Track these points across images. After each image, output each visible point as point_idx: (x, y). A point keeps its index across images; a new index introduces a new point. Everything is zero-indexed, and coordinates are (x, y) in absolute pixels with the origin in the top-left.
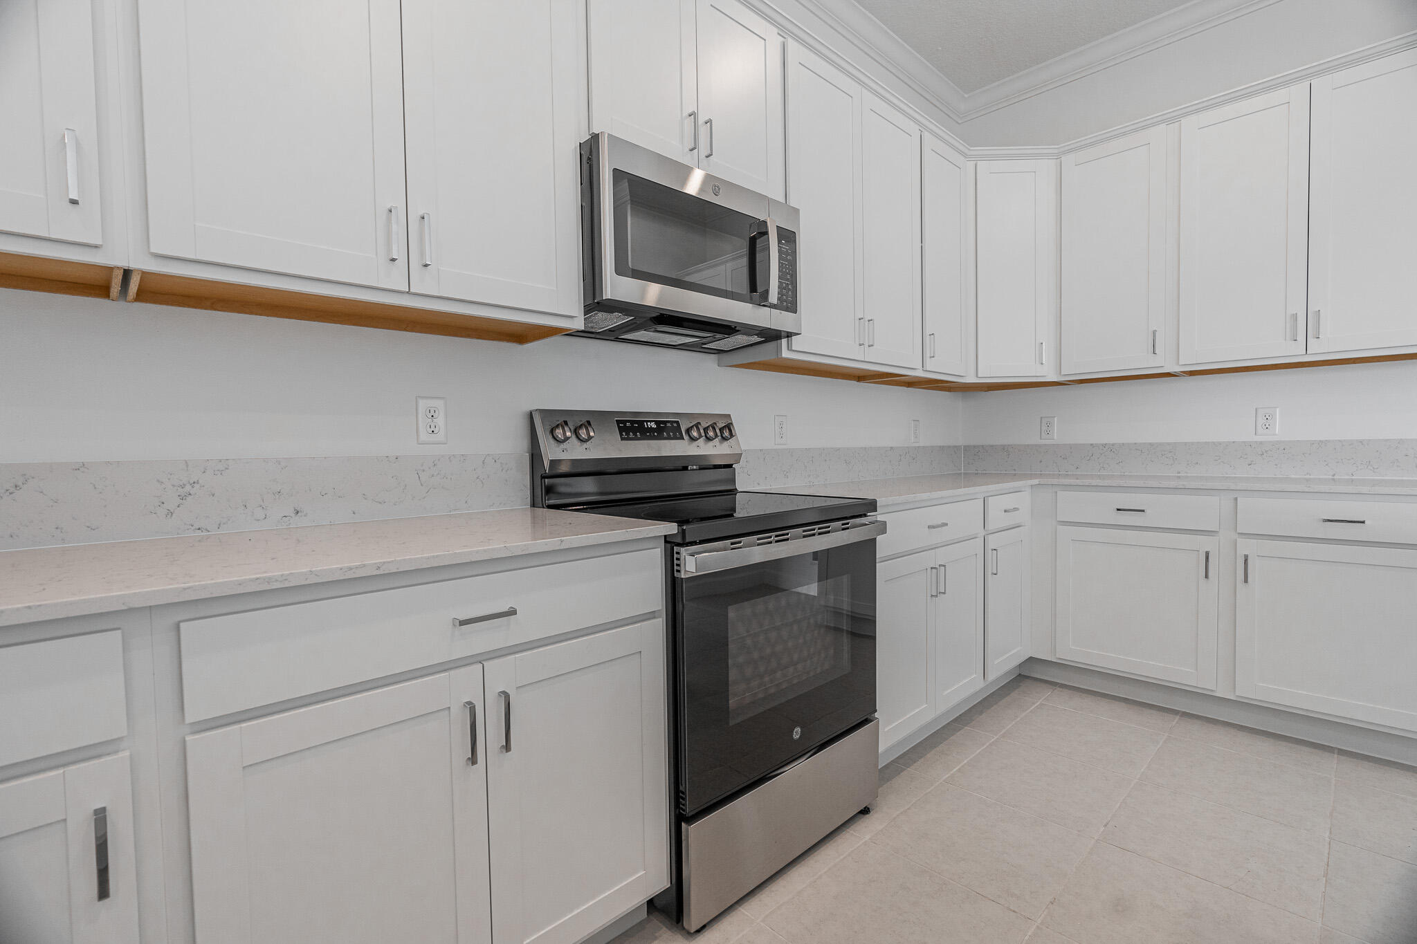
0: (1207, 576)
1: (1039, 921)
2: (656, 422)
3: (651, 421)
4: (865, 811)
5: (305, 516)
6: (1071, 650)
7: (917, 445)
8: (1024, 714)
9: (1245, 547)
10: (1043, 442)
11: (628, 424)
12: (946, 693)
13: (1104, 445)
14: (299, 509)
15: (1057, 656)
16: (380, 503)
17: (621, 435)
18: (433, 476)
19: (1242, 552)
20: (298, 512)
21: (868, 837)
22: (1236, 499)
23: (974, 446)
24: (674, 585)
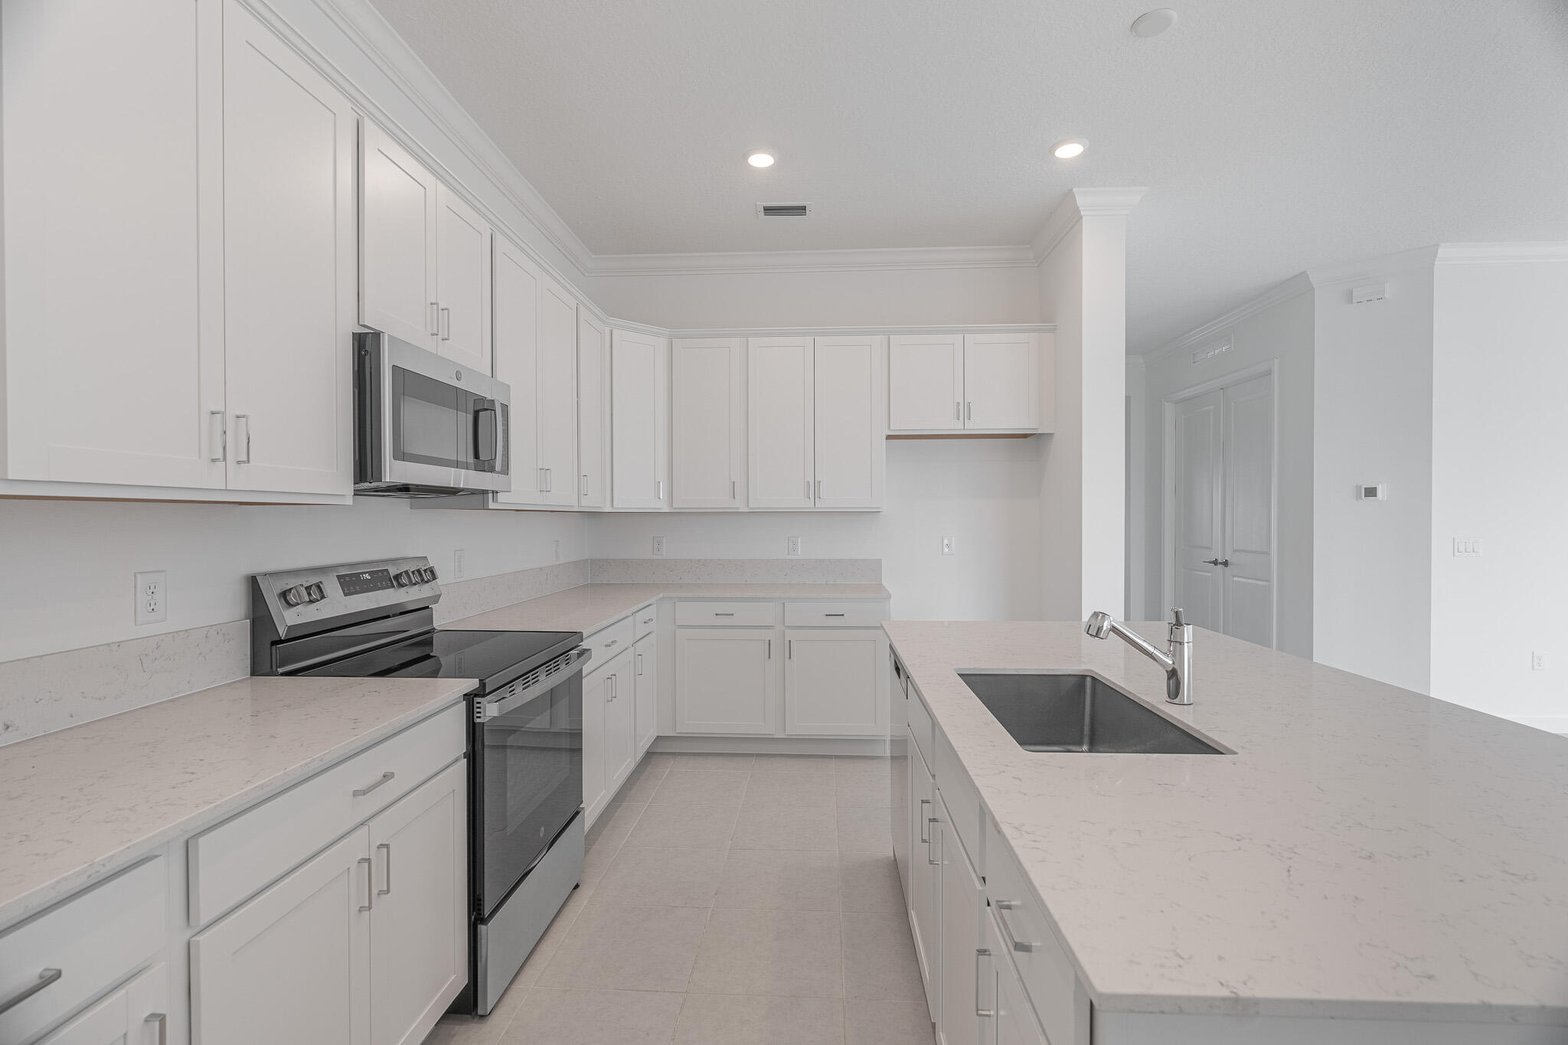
0: (769, 657)
1: (712, 906)
2: (370, 573)
3: (365, 573)
4: (577, 886)
5: (17, 730)
6: (688, 725)
7: (557, 563)
8: (661, 782)
9: (790, 635)
10: (655, 557)
11: (347, 579)
12: (615, 778)
13: (699, 561)
14: (9, 723)
15: (678, 731)
16: (100, 699)
17: (343, 590)
18: (156, 659)
19: (788, 639)
20: (8, 727)
21: (585, 903)
22: (784, 604)
23: (599, 560)
24: (474, 731)
